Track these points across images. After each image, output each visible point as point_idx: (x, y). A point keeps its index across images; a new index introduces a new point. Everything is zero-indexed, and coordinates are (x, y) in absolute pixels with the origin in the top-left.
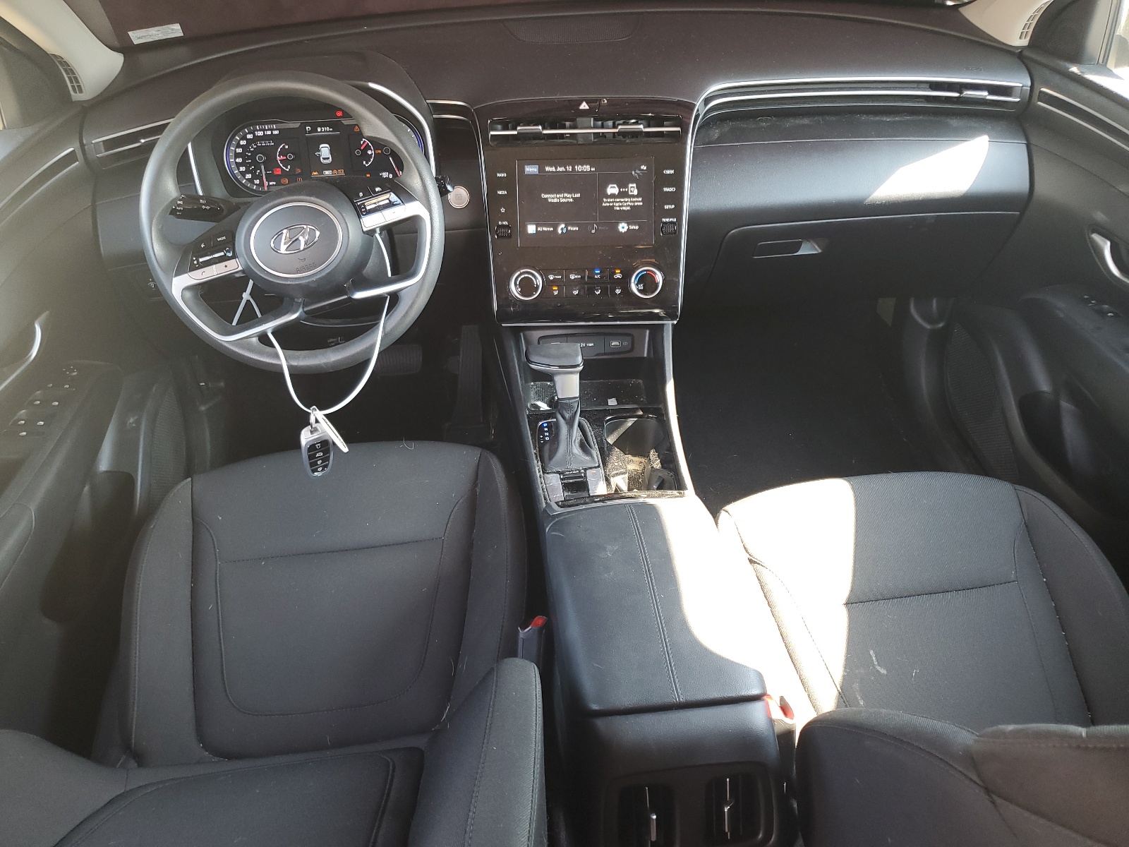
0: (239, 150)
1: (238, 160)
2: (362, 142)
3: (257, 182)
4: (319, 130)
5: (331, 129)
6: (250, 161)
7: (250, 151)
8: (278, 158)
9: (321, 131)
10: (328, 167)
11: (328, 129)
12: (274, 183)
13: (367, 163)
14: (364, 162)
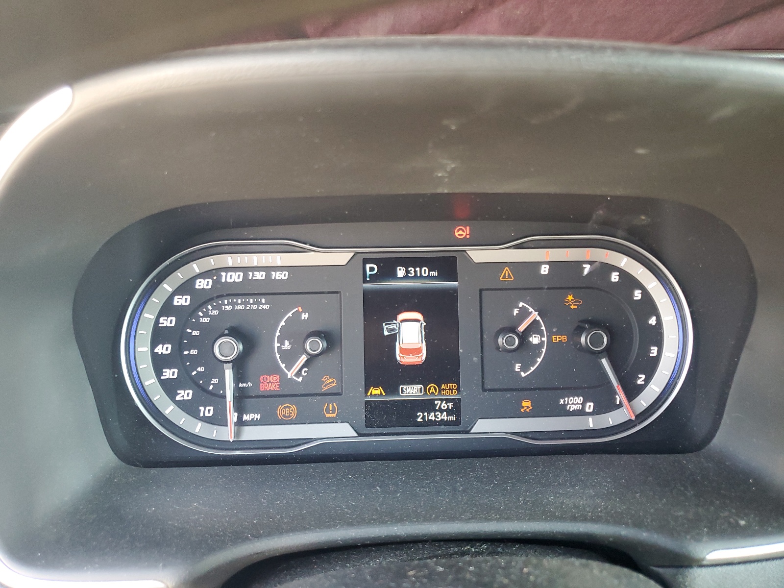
0: (168, 322)
1: (159, 349)
2: (516, 311)
3: (208, 411)
4: (401, 272)
5: (435, 274)
6: (194, 352)
7: (197, 326)
8: (277, 345)
9: (406, 277)
10: (413, 374)
11: (425, 272)
12: (257, 417)
13: (524, 368)
14: (517, 367)
